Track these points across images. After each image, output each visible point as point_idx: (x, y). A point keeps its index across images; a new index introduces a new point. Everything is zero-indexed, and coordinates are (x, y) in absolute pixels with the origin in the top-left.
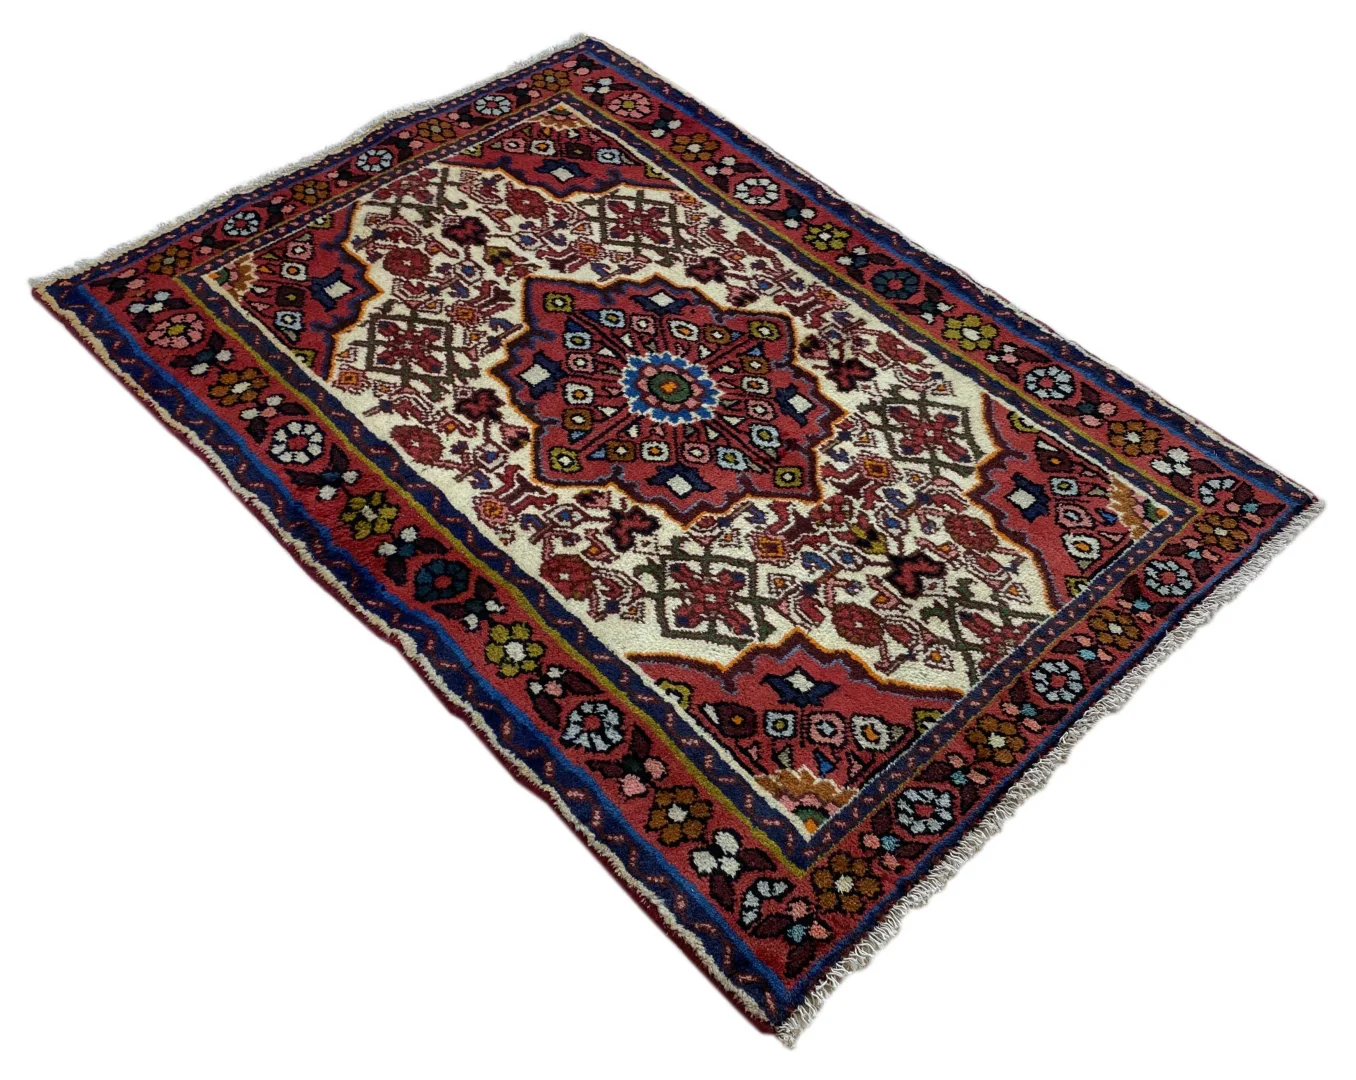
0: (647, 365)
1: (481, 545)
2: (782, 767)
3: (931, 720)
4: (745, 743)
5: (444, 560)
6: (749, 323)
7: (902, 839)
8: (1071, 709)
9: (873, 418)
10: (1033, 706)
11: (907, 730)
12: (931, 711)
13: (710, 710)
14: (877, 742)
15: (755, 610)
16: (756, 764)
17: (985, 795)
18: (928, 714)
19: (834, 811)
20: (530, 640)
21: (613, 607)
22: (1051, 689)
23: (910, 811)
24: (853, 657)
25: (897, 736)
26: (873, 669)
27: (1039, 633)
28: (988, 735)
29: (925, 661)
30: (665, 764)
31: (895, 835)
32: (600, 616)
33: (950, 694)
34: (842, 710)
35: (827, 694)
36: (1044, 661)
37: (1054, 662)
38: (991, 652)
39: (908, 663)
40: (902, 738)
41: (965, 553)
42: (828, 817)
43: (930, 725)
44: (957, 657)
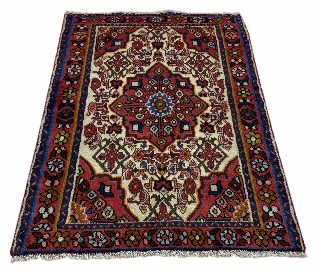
0: (161, 96)
1: (82, 112)
2: (80, 204)
3: (124, 221)
4: (80, 193)
5: (72, 111)
6: (197, 101)
7: (85, 241)
8: (160, 246)
9: (200, 142)
10: (152, 238)
11: (116, 219)
12: (127, 219)
13: (82, 180)
14: (107, 216)
15: (118, 166)
16: (76, 198)
17: (114, 248)
18: (125, 219)
19: (79, 222)
20: (67, 138)
21: (90, 143)
22: (161, 237)
23: (94, 237)
24: (125, 193)
25: (112, 218)
26: (126, 199)
27: (175, 223)
28: (132, 235)
29: (140, 207)
30: (59, 184)
31: (84, 239)
32: (85, 143)
33: (136, 219)
34: (108, 203)
35: (110, 196)
36: (168, 230)
37: (170, 232)
38: (158, 217)
39: (136, 204)
40: (113, 219)
41: (182, 190)
42: (76, 222)
43: (122, 222)
44: (149, 212)
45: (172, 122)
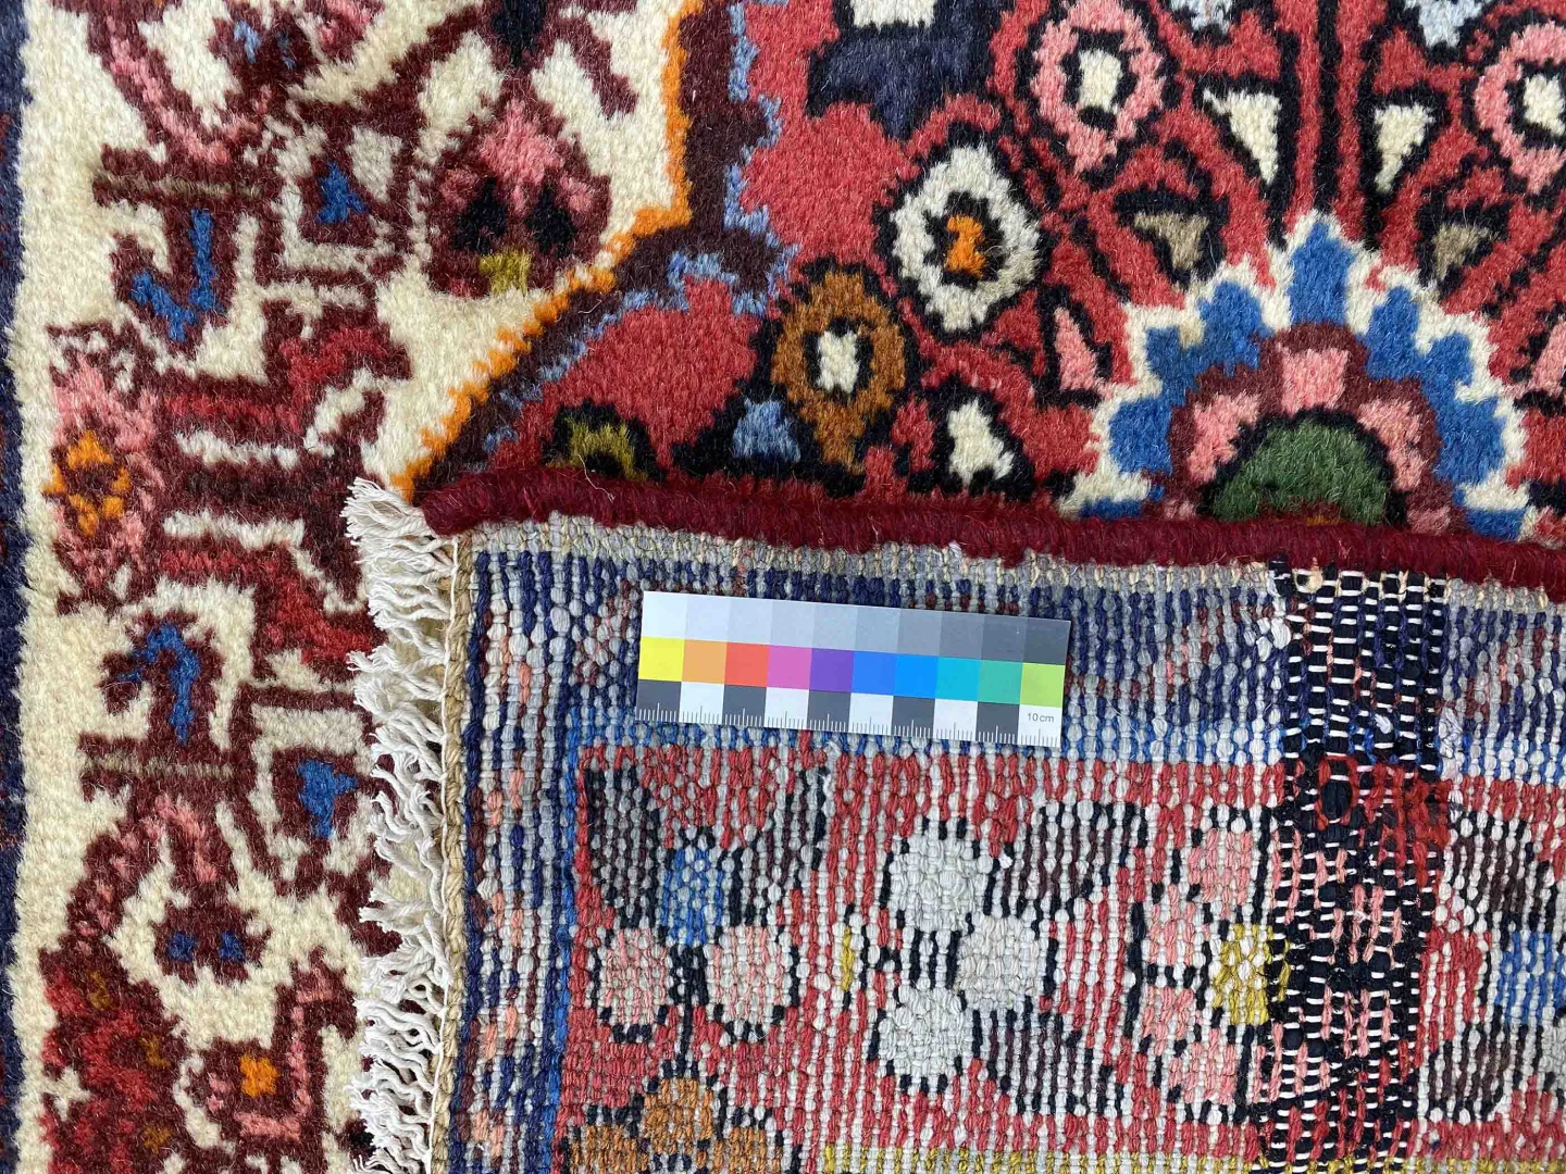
45: (1126, 86)
